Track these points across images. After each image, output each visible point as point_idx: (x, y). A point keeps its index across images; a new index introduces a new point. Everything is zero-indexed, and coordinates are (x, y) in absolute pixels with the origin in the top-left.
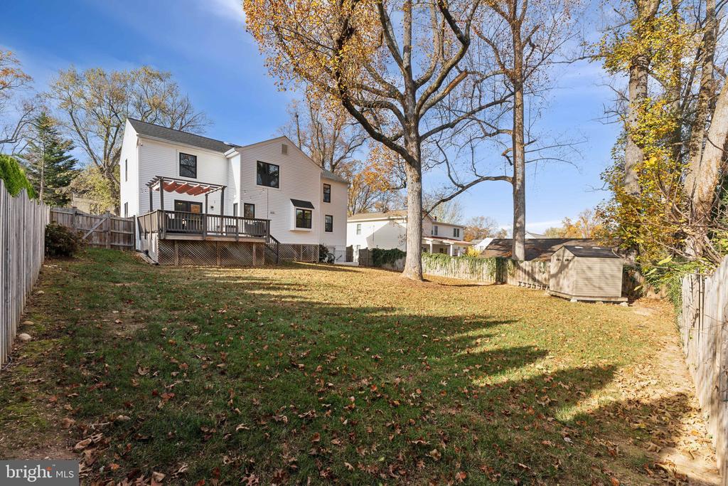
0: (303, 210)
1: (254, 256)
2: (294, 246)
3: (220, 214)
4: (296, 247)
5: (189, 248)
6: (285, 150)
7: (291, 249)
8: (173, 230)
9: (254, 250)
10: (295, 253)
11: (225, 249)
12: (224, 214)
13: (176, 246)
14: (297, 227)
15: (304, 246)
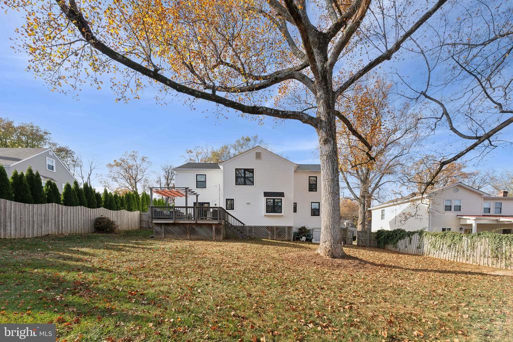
0: (274, 199)
1: (214, 233)
2: (268, 227)
3: (185, 206)
4: (271, 229)
5: (170, 228)
6: (258, 156)
7: (266, 230)
8: (158, 217)
9: (214, 229)
10: (269, 233)
11: (193, 229)
12: (188, 206)
13: (163, 227)
14: (267, 212)
15: (277, 228)
